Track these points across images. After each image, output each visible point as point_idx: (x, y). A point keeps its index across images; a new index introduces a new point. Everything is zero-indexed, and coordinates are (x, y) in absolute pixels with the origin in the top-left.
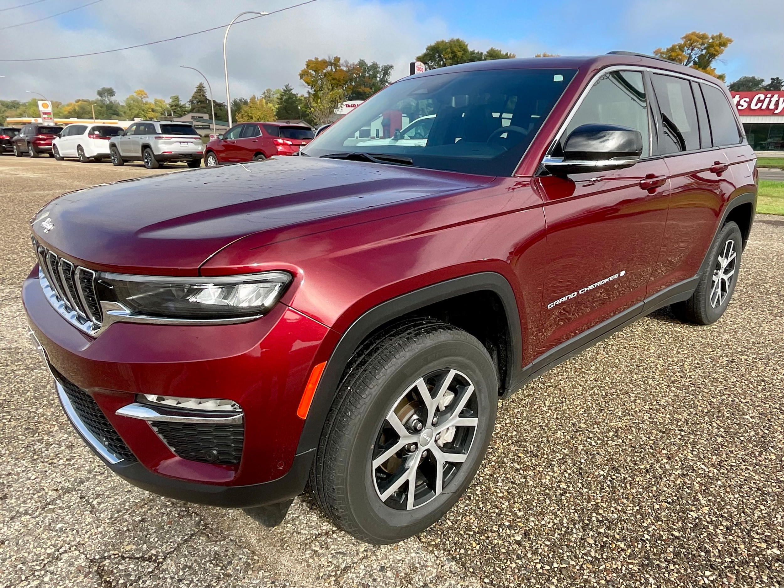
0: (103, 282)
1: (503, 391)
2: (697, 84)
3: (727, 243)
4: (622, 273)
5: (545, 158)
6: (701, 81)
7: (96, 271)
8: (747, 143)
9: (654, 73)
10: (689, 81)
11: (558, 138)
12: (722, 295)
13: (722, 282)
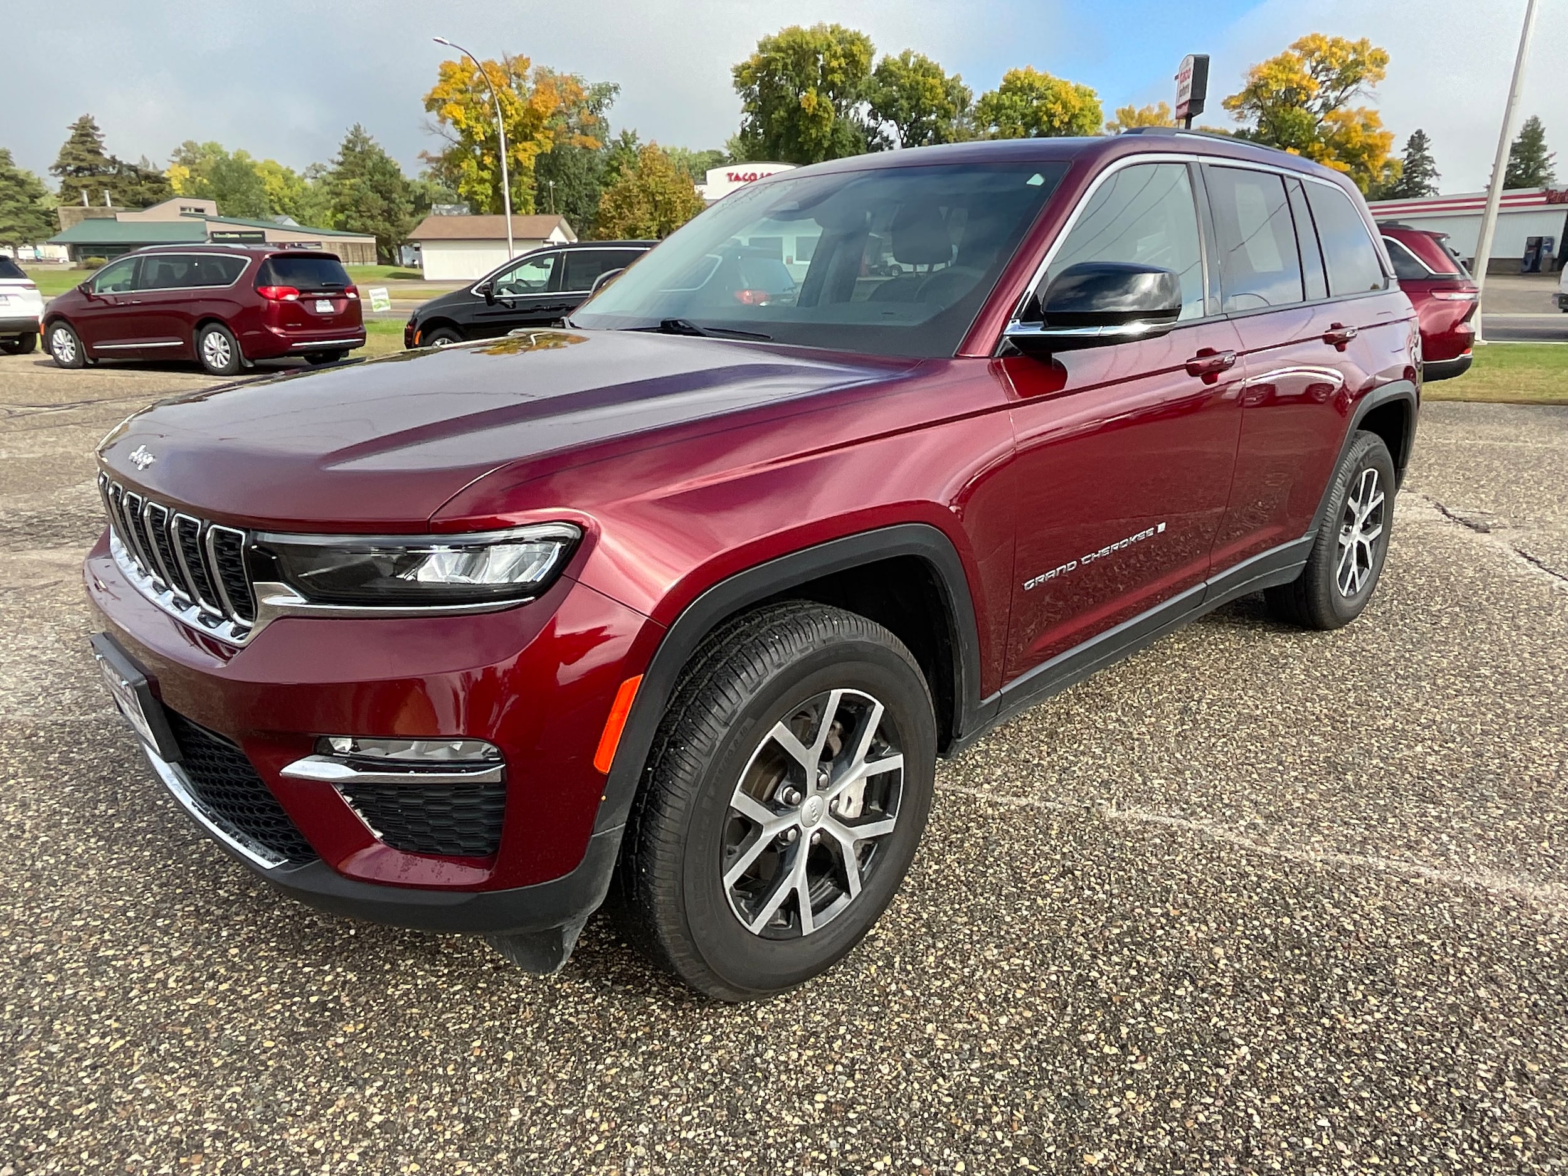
0: (260, 548)
1: (946, 743)
2: (1297, 183)
3: (1364, 474)
4: (1161, 527)
5: (1010, 325)
6: (1304, 176)
7: (247, 531)
8: (1398, 288)
9: (1211, 165)
10: (1281, 176)
11: (1032, 288)
12: (1360, 573)
13: (1358, 549)
